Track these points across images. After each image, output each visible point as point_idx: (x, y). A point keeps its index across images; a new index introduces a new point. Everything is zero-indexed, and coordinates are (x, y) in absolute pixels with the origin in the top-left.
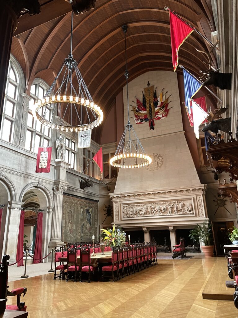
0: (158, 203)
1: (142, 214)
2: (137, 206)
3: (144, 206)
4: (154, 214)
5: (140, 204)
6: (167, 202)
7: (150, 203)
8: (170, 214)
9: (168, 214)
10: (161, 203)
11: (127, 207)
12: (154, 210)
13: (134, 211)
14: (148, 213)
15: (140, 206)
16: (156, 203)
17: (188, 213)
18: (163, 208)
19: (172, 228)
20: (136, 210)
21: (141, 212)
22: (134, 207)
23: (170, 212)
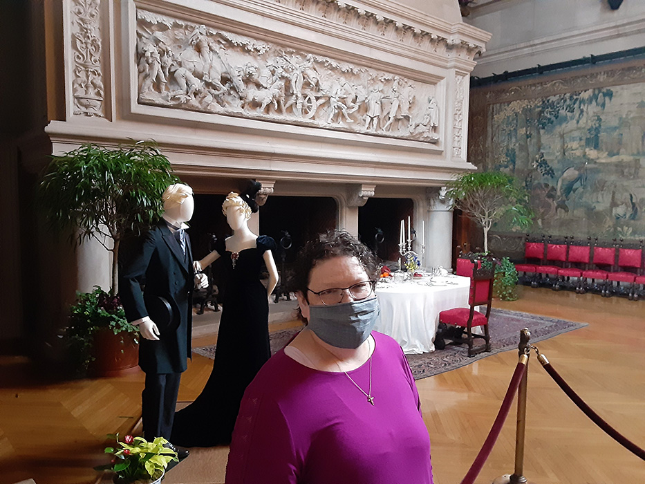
0: (334, 64)
1: (256, 104)
2: (230, 44)
3: (264, 57)
4: (311, 114)
5: (251, 44)
6: (363, 69)
7: (298, 52)
8: (372, 131)
9: (364, 130)
10: (345, 67)
11: (163, 27)
12: (312, 95)
13: (213, 73)
14: (287, 105)
15: (249, 51)
16: (325, 59)
17: (425, 135)
18: (351, 92)
19: (373, 193)
20: (224, 70)
21: (252, 93)
22: (211, 44)
23: (376, 120)
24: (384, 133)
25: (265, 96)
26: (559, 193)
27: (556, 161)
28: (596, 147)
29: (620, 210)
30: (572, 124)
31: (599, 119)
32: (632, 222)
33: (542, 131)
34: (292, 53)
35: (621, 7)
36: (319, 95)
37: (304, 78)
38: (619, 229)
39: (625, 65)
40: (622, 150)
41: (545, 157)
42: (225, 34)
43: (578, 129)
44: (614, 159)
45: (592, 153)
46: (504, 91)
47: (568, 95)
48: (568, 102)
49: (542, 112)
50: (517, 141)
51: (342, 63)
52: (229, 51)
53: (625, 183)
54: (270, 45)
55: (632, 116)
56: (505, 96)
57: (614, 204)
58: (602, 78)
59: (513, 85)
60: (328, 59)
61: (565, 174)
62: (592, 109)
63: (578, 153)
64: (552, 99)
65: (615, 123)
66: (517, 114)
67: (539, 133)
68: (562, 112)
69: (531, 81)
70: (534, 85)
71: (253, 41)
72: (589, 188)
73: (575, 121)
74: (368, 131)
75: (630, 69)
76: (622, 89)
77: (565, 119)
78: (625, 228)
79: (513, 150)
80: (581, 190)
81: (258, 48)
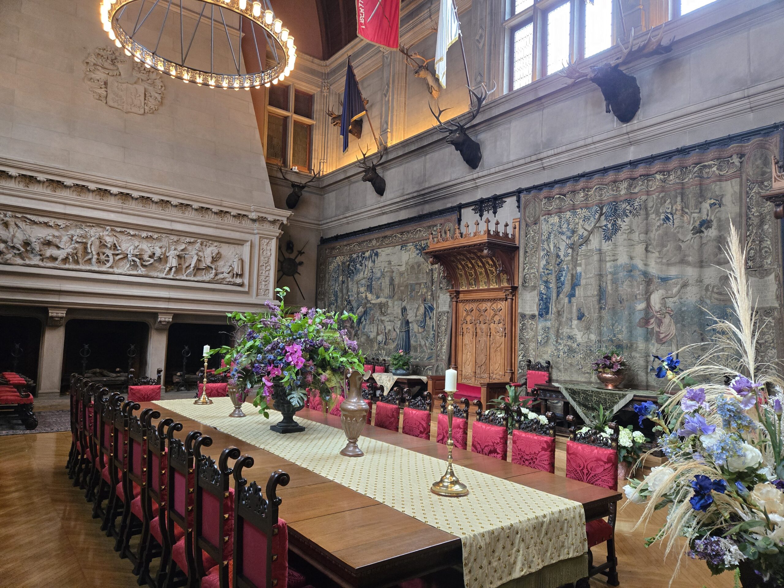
0: (132, 232)
1: (54, 259)
2: (34, 223)
3: (66, 228)
4: (108, 265)
5: (52, 222)
6: (164, 235)
7: (98, 225)
8: (170, 276)
9: (164, 276)
10: (144, 234)
12: (109, 252)
13: (15, 240)
14: (85, 259)
15: (51, 226)
16: (123, 230)
17: (228, 280)
18: (148, 250)
19: (171, 320)
20: (25, 238)
21: (50, 252)
22: (17, 223)
23: (174, 269)
24: (185, 278)
25: (61, 254)
26: (355, 325)
27: (354, 301)
28: (371, 292)
29: (380, 338)
30: (361, 275)
31: (373, 272)
32: (385, 347)
33: (349, 279)
34: (93, 226)
35: (384, 194)
36: (117, 252)
37: (101, 242)
38: (380, 352)
39: (383, 235)
40: (382, 295)
41: (350, 298)
42: (29, 216)
43: (364, 278)
44: (379, 301)
45: (369, 296)
46: (334, 248)
47: (360, 254)
48: (360, 259)
49: (349, 265)
50: (339, 286)
51: (142, 232)
52: (34, 226)
53: (383, 318)
54: (71, 222)
55: (385, 270)
56: (335, 252)
57: (378, 334)
58: (374, 242)
59: (337, 245)
60: (126, 230)
61: (358, 311)
62: (370, 264)
63: (364, 295)
64: (354, 256)
65: (379, 275)
66: (339, 265)
67: (348, 280)
68: (358, 265)
69: (345, 243)
70: (346, 245)
71: (54, 220)
72: (368, 322)
73: (362, 273)
74: (166, 276)
75: (385, 237)
76: (382, 251)
77: (358, 271)
78: (383, 351)
79: (337, 291)
80: (364, 323)
81: (59, 224)
